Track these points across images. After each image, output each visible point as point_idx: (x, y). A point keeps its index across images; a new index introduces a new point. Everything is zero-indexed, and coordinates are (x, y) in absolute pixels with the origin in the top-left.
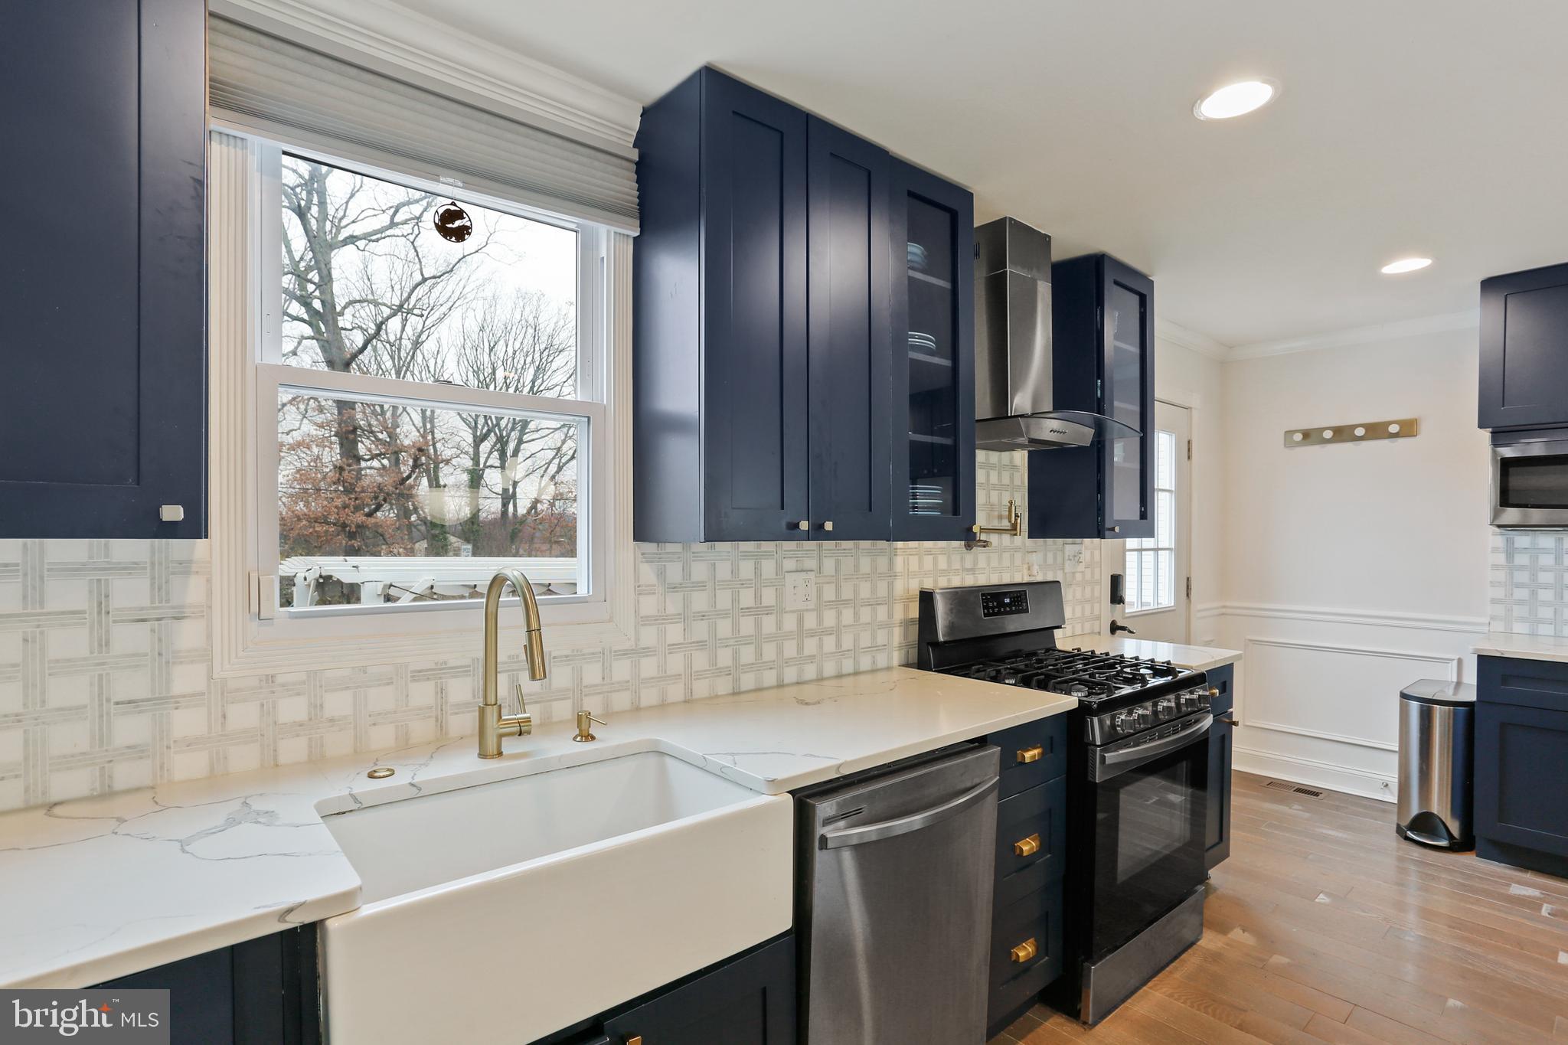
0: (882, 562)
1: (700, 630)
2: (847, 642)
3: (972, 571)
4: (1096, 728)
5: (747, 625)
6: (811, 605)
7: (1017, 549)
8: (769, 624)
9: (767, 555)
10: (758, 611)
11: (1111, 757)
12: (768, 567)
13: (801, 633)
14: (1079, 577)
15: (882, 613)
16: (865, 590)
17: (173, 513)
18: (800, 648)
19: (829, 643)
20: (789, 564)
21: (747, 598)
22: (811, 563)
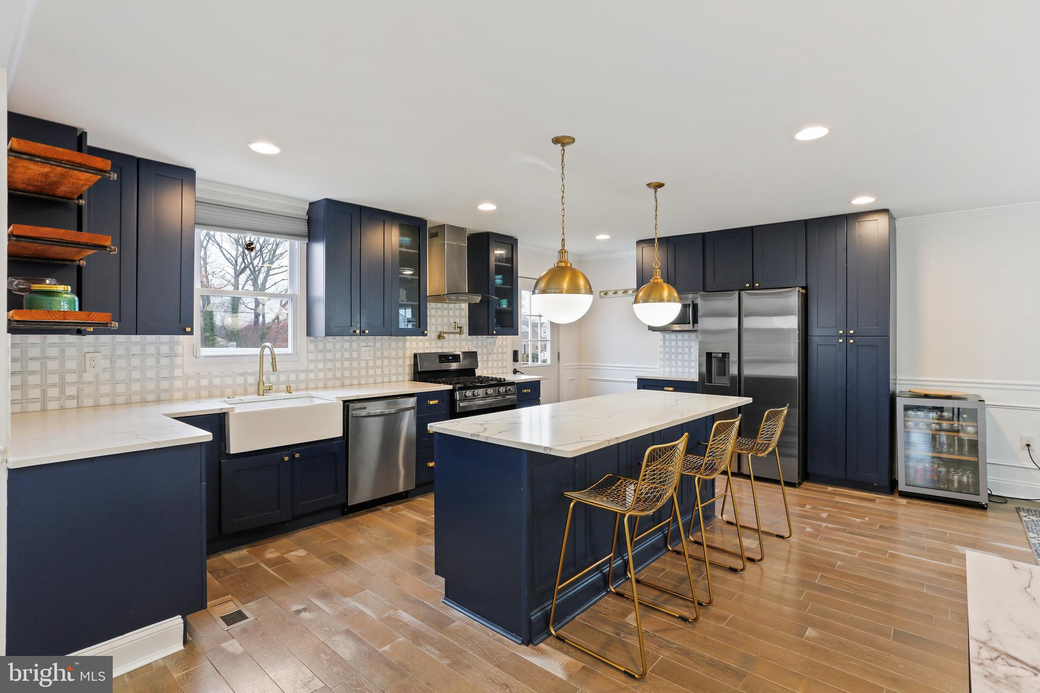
0: (401, 344)
1: (330, 365)
2: (386, 371)
3: (441, 347)
4: (458, 395)
5: (347, 364)
6: (371, 358)
7: (463, 340)
8: (355, 364)
9: (354, 341)
10: (351, 359)
11: (461, 404)
12: (355, 345)
13: (367, 368)
14: (495, 351)
15: (400, 362)
16: (393, 354)
17: (188, 329)
18: (367, 372)
19: (379, 371)
20: (363, 344)
21: (347, 355)
22: (371, 344)
